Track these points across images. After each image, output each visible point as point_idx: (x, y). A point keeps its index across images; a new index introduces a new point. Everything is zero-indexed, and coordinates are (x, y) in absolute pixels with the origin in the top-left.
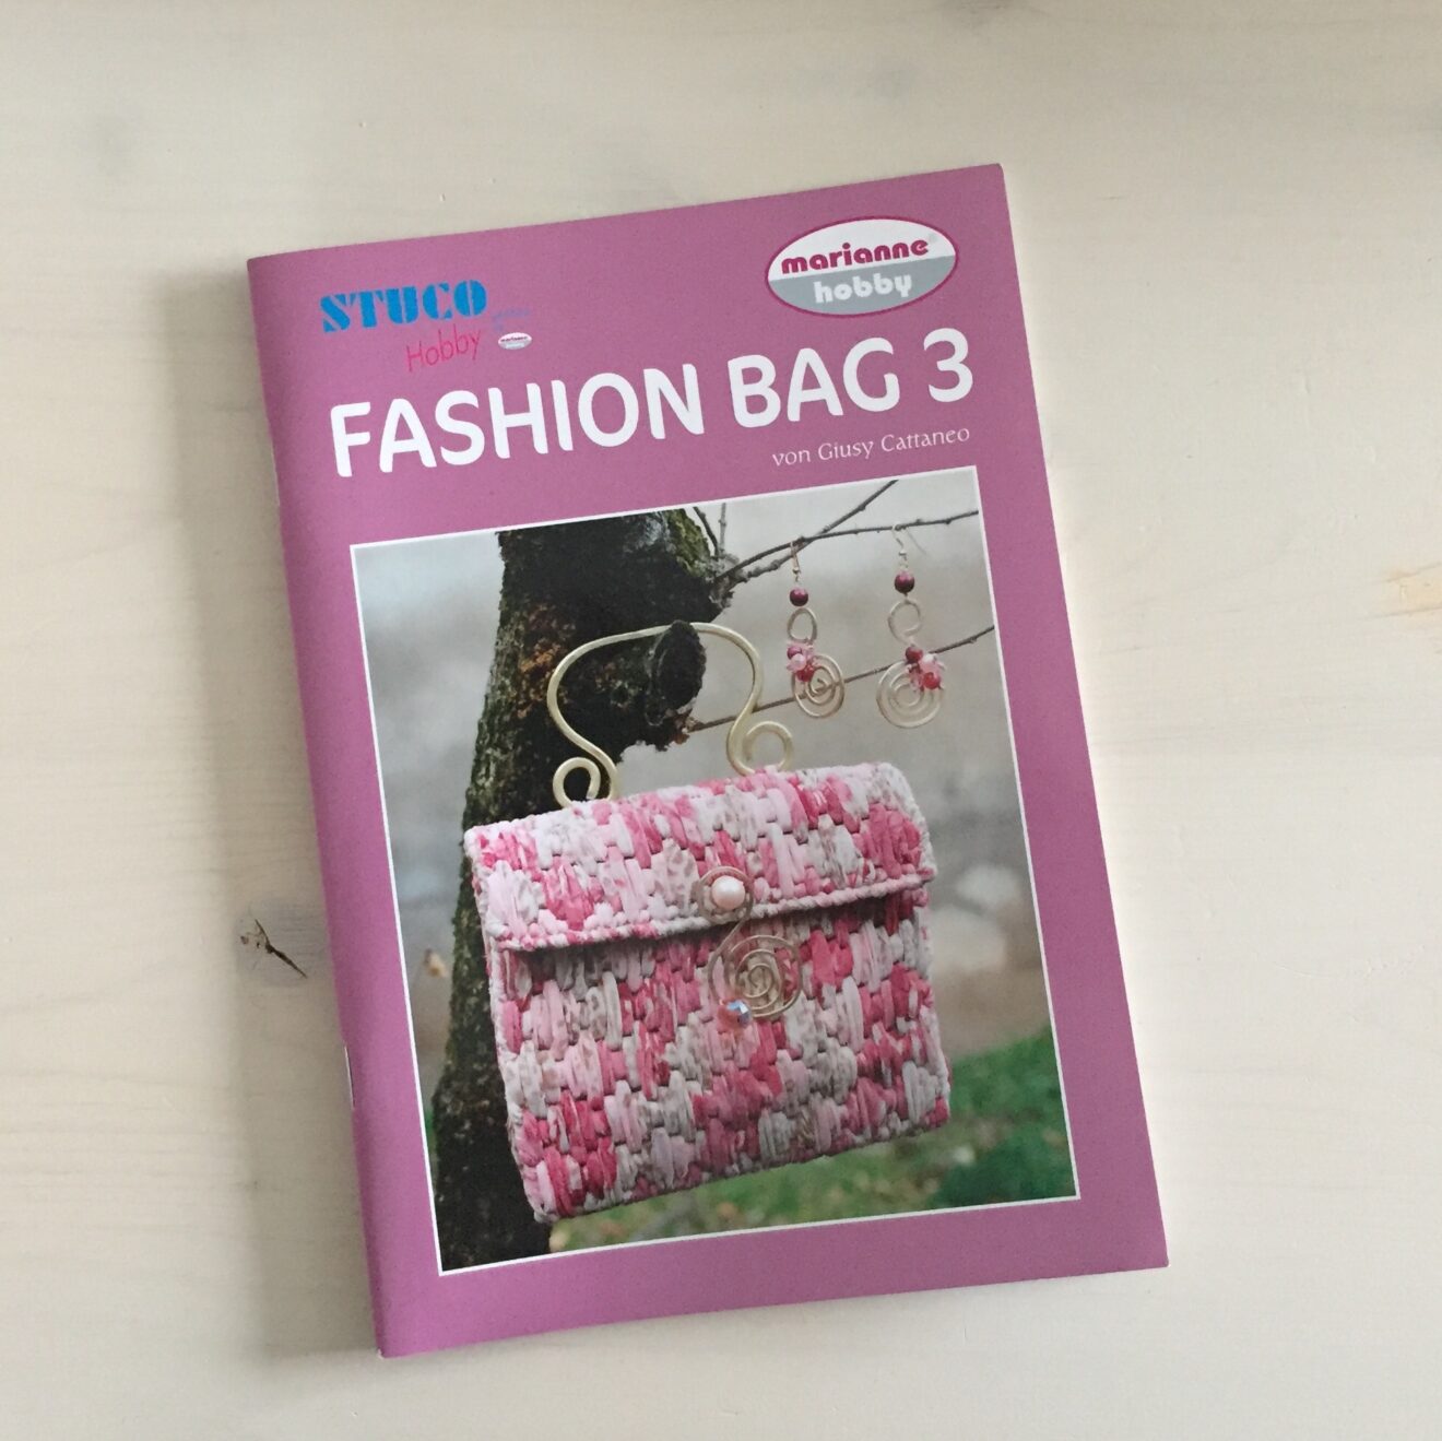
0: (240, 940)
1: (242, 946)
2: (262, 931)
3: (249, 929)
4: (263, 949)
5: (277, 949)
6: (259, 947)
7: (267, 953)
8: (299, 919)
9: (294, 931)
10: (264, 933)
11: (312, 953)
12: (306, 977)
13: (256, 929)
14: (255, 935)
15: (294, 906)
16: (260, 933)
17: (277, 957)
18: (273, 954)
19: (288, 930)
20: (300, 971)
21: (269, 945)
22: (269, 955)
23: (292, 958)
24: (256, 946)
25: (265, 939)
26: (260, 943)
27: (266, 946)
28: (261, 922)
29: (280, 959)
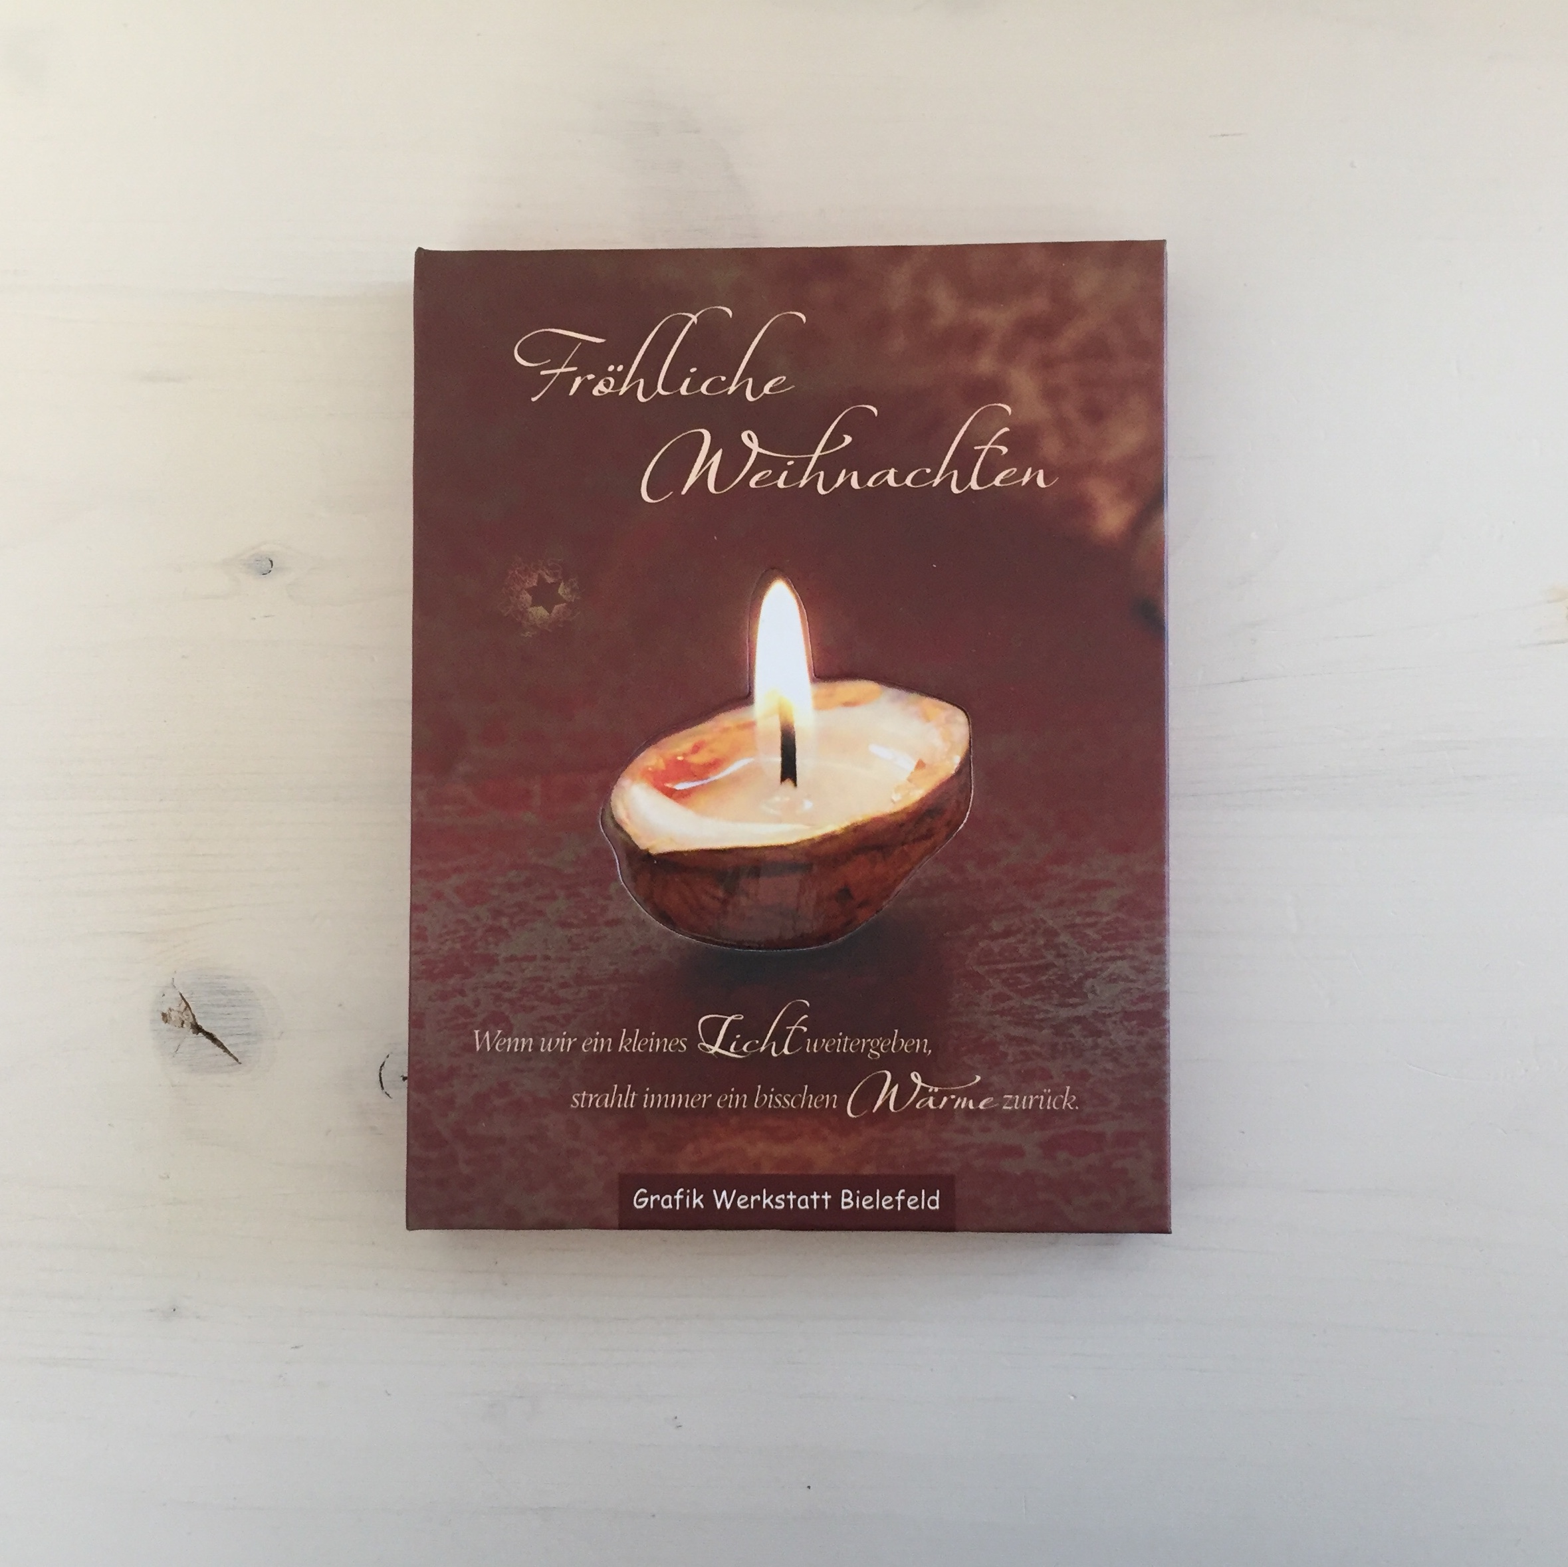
0: (161, 1018)
1: (163, 1023)
2: (188, 1006)
3: (172, 1003)
4: (188, 1029)
6: (184, 1025)
7: (194, 1033)
8: (234, 992)
9: (225, 1006)
10: (190, 1009)
11: (248, 1034)
12: (240, 1063)
13: (180, 1005)
14: (179, 1012)
15: (227, 977)
16: (185, 1009)
17: (204, 1038)
18: (200, 1034)
19: (219, 1006)
20: (229, 1053)
21: (196, 1023)
22: (195, 1035)
23: (222, 1042)
24: (180, 1025)
25: (191, 1017)
26: (185, 1021)
27: (192, 1025)
28: (186, 996)
29: (209, 1041)
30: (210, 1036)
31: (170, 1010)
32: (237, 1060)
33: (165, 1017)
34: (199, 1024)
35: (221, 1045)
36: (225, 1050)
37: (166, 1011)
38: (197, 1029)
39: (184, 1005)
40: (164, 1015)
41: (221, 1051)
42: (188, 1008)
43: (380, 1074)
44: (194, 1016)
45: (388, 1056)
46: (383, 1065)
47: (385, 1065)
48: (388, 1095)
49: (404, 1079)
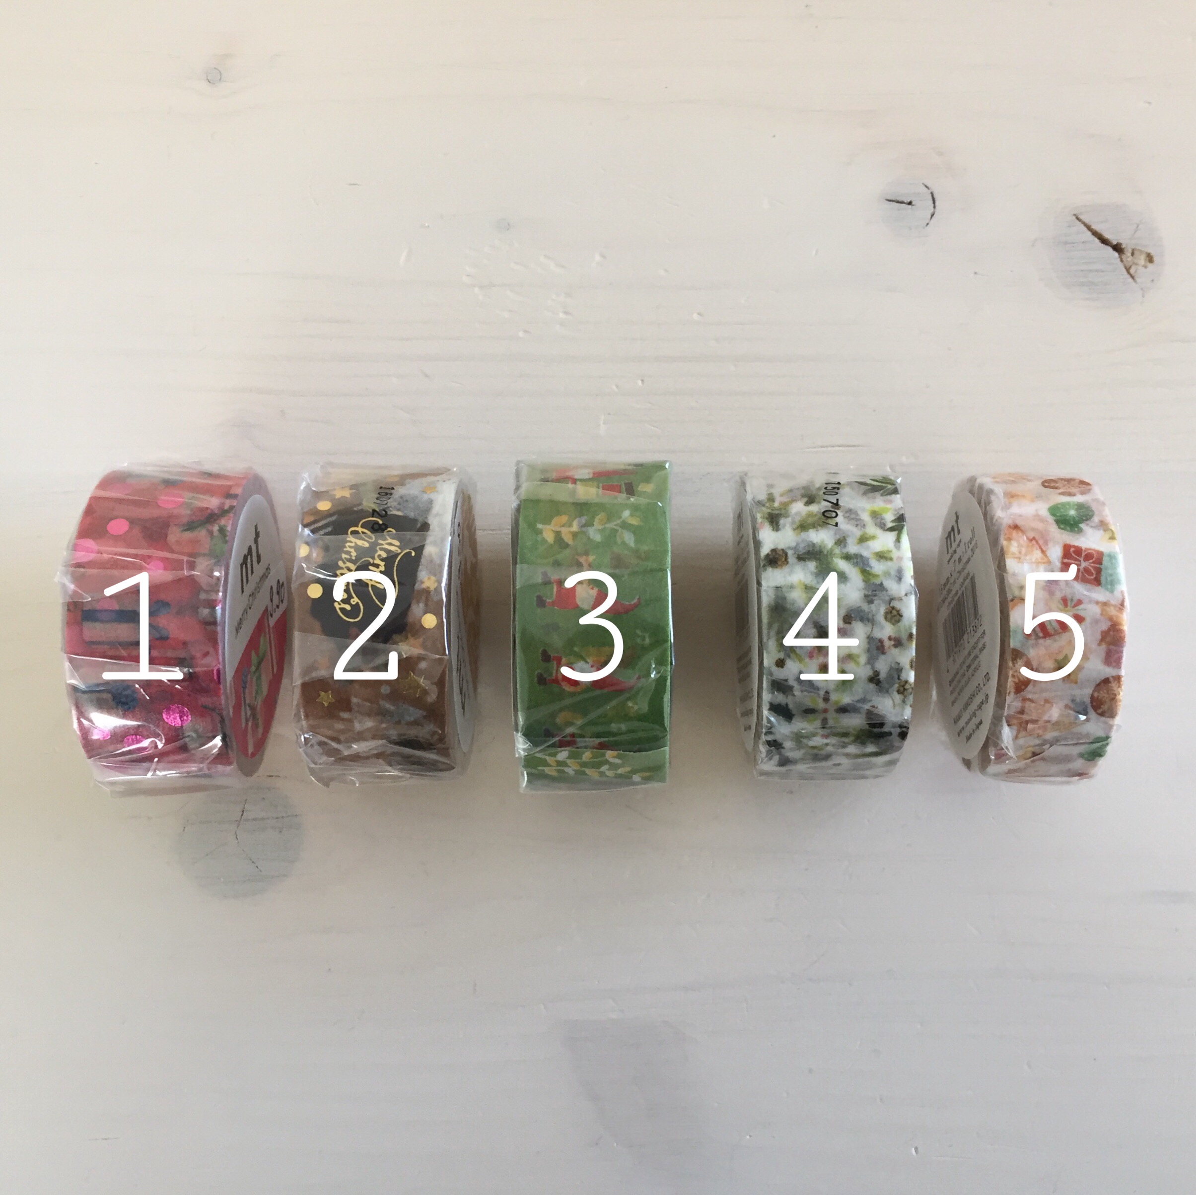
0: (1155, 259)
1: (1153, 253)
2: (1129, 273)
3: (1143, 272)
4: (1128, 248)
5: (1110, 247)
6: (1130, 251)
7: (1121, 244)
8: (1082, 284)
9: (1091, 271)
10: (1126, 268)
11: (1066, 243)
12: (1075, 215)
13: (1136, 272)
14: (1136, 264)
15: (1087, 299)
16: (1130, 267)
17: (1110, 240)
18: (1115, 243)
19: (1097, 271)
21: (1119, 254)
22: (1120, 241)
23: (1092, 237)
24: (1136, 252)
25: (1124, 259)
26: (1129, 254)
27: (1123, 253)
28: (1130, 280)
29: (1107, 235)
30: (1104, 241)
31: (1145, 267)
32: (1078, 219)
33: (1150, 258)
34: (1116, 254)
35: (1096, 234)
36: (1089, 228)
37: (1150, 265)
38: (1118, 248)
39: (1132, 271)
40: (1152, 261)
41: (1094, 227)
42: (1128, 268)
43: (934, 207)
44: (1122, 261)
45: (928, 224)
46: (932, 215)
47: (930, 216)
48: (926, 187)
49: (910, 203)
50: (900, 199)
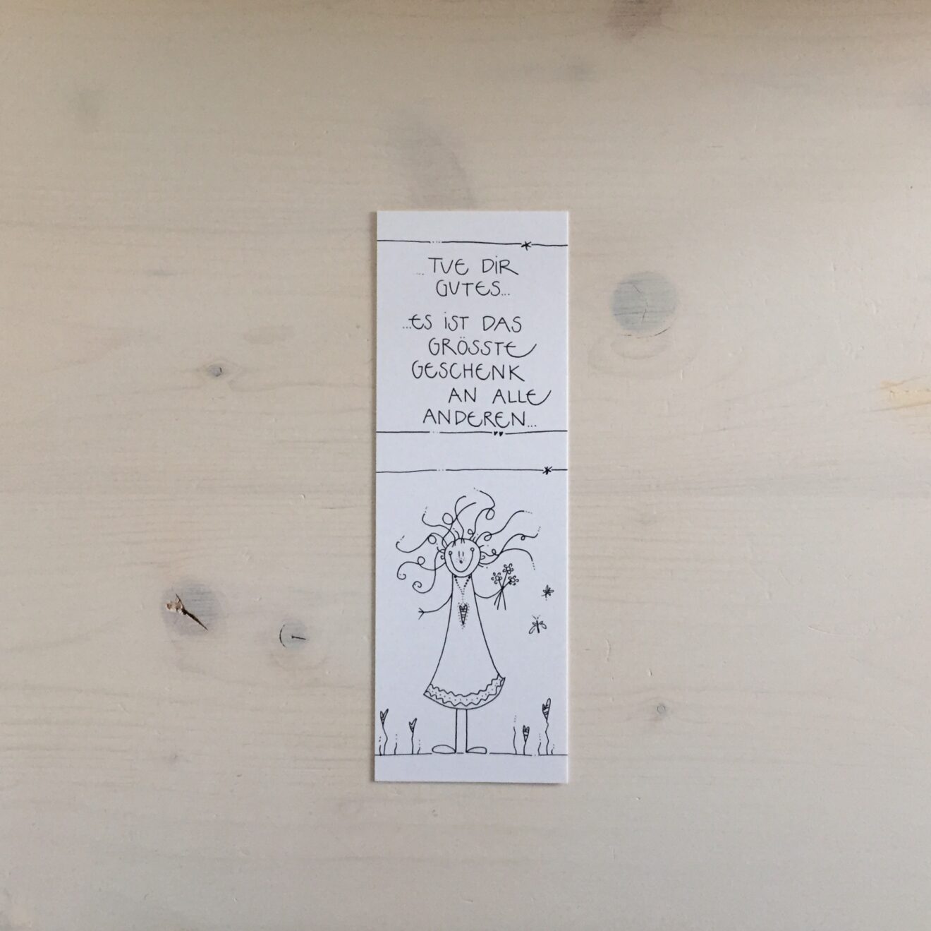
1: (168, 609)
3: (172, 599)
4: (180, 612)
5: (189, 611)
8: (203, 594)
9: (199, 600)
10: (181, 601)
11: (211, 615)
12: (208, 630)
13: (176, 599)
14: (176, 603)
15: (201, 586)
16: (179, 601)
17: (189, 617)
18: (187, 615)
19: (196, 600)
20: (203, 626)
21: (184, 609)
22: (184, 615)
23: (198, 618)
24: (176, 609)
26: (179, 609)
27: (182, 609)
28: (179, 595)
29: (191, 618)
30: (192, 616)
31: (171, 602)
32: (206, 628)
33: (169, 606)
34: (186, 609)
35: (197, 620)
36: (200, 623)
37: (169, 602)
38: (185, 612)
39: (178, 599)
40: (168, 605)
41: (198, 623)
43: (280, 635)
44: (183, 605)
45: (284, 626)
46: (281, 631)
47: (283, 630)
48: (284, 646)
49: (293, 637)
50: (298, 639)
